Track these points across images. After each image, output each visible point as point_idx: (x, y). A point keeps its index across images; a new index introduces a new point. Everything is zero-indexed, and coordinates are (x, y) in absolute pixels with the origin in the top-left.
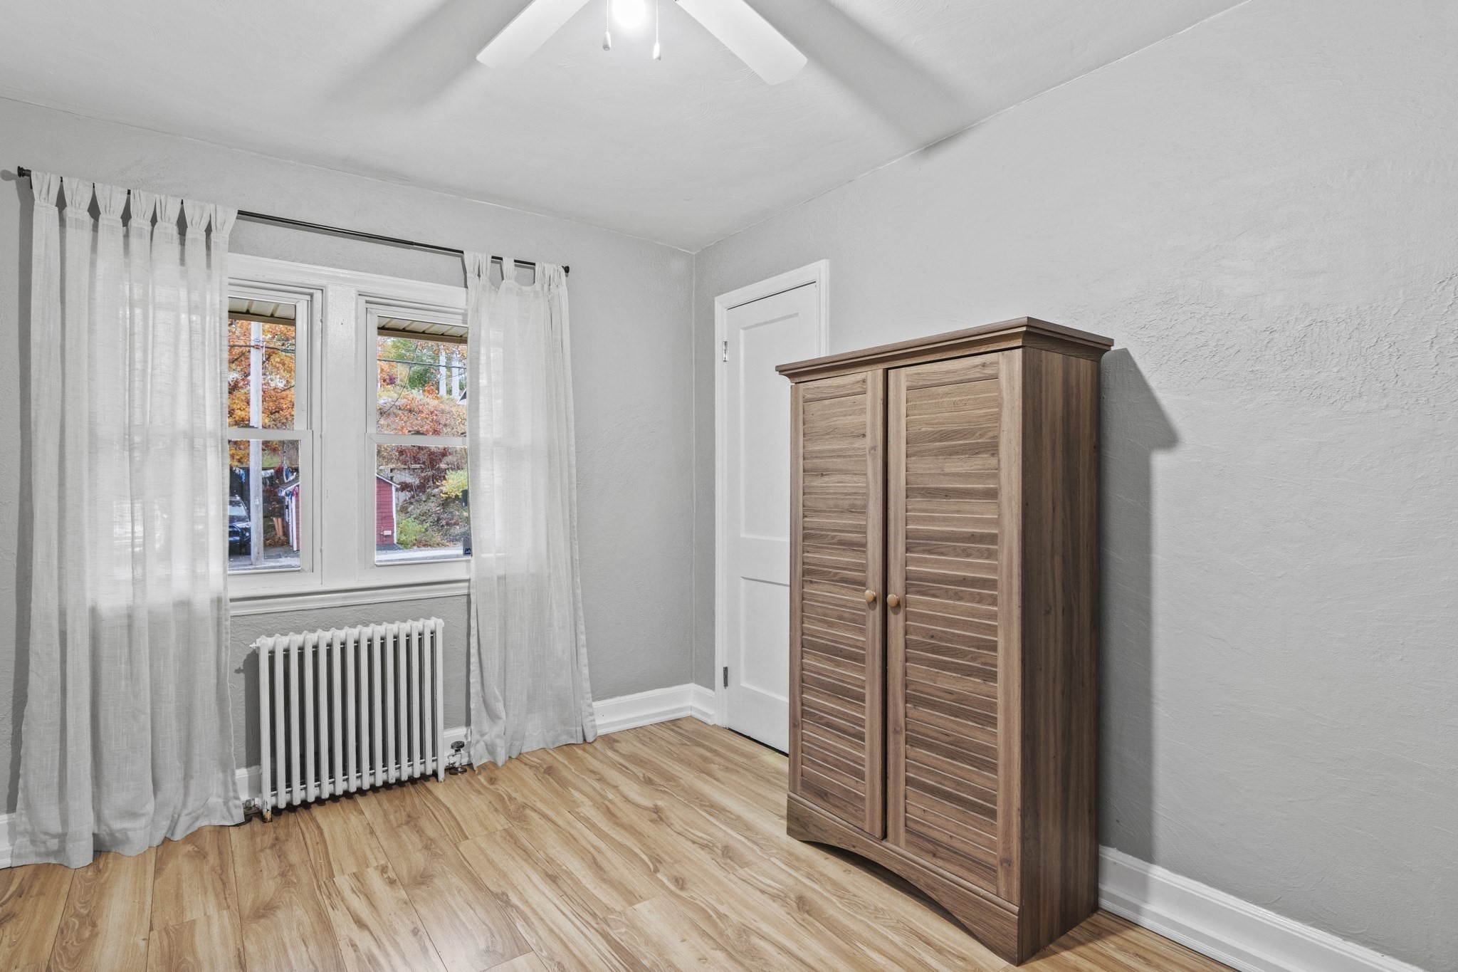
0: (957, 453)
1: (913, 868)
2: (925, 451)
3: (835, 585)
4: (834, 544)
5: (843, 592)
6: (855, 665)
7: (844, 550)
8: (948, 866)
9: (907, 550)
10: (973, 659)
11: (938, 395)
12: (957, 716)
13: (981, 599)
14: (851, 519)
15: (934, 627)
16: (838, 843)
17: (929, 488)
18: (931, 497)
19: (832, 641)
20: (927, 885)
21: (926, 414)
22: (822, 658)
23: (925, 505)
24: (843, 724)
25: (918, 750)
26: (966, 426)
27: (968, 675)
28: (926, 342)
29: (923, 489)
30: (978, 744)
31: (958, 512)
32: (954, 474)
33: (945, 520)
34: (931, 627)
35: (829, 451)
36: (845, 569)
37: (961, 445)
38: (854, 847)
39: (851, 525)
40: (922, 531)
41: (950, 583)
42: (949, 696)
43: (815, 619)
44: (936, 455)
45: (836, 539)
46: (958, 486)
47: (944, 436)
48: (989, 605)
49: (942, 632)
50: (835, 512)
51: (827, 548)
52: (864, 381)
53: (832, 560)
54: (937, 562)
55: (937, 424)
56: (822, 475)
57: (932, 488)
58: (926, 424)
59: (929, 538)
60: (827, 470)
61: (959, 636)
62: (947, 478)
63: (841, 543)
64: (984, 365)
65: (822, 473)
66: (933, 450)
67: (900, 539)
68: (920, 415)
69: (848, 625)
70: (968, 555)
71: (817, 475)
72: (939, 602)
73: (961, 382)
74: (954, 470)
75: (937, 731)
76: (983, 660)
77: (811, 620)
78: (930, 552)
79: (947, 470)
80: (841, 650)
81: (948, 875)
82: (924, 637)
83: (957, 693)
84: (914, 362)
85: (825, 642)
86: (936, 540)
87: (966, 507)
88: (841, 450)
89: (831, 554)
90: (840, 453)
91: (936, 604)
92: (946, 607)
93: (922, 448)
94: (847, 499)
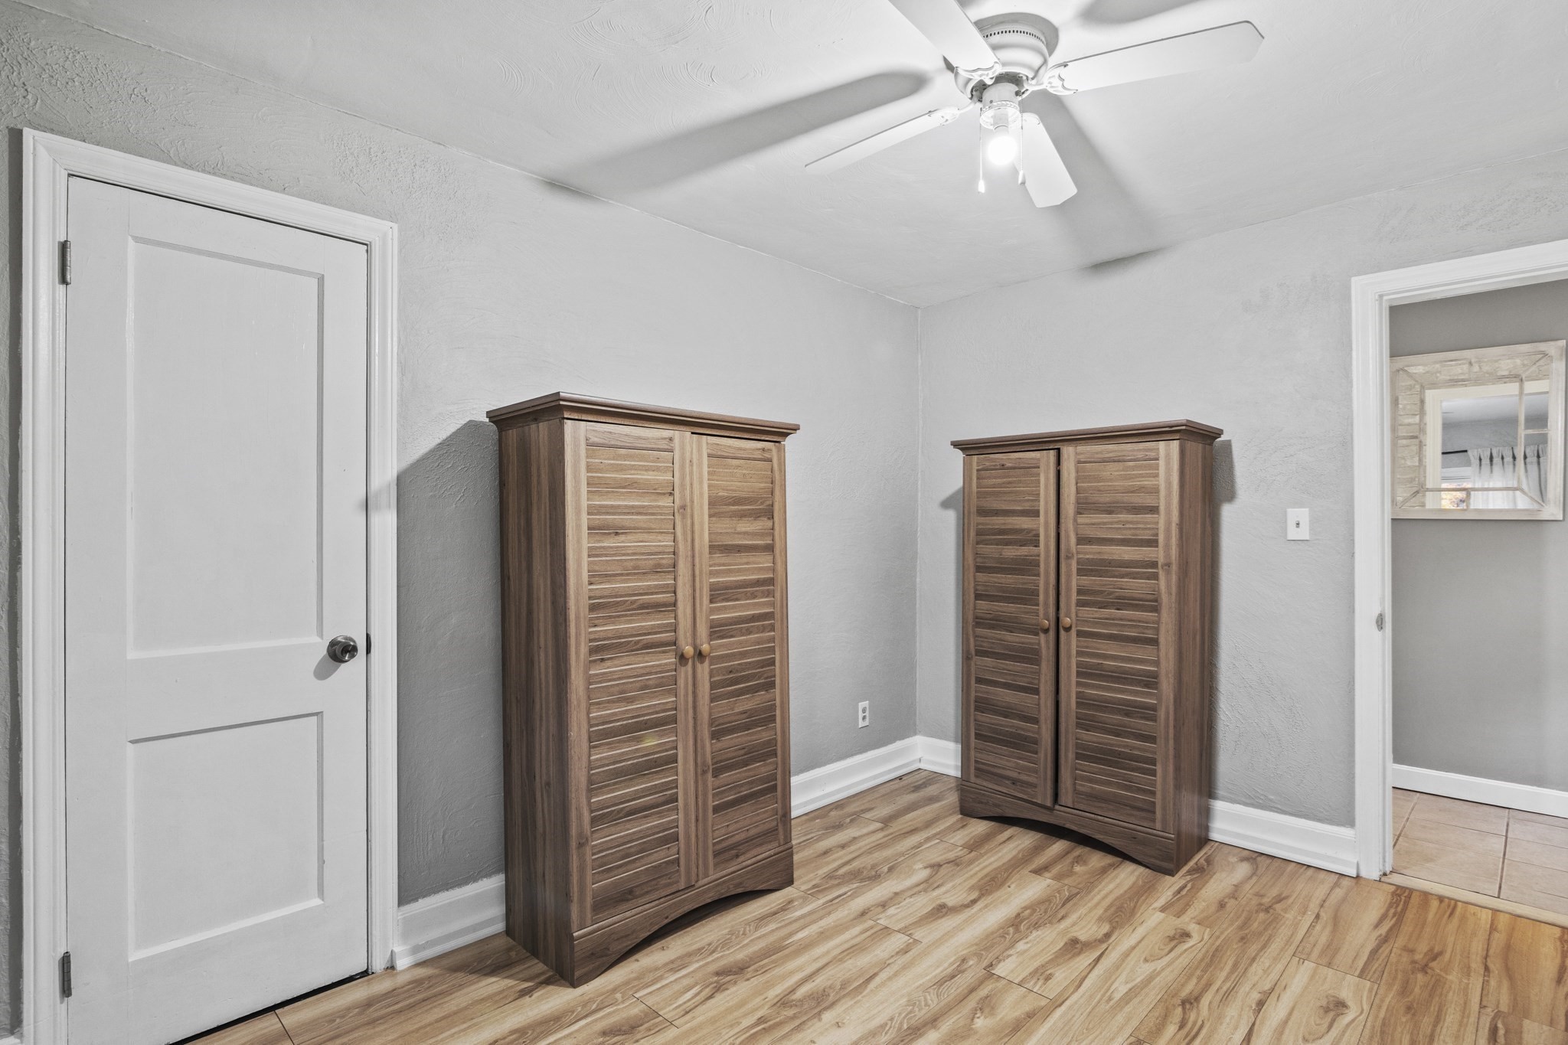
0: (745, 516)
1: (724, 882)
2: (722, 513)
3: (638, 654)
4: (638, 609)
5: (647, 659)
6: (665, 730)
7: (648, 613)
8: (748, 855)
9: (711, 602)
10: (759, 678)
11: (732, 466)
12: (749, 729)
13: (763, 629)
14: (656, 580)
15: (732, 663)
16: (649, 931)
17: (726, 545)
18: (726, 553)
19: (633, 717)
20: (737, 886)
21: (722, 481)
22: (618, 743)
23: (724, 560)
24: (651, 799)
25: (722, 776)
26: (751, 495)
27: (756, 692)
28: (737, 420)
29: (722, 545)
30: (764, 741)
31: (747, 563)
32: (745, 533)
33: (739, 571)
34: (730, 664)
35: (626, 507)
36: (649, 634)
37: (749, 510)
38: (667, 918)
39: (656, 586)
40: (723, 582)
41: (743, 622)
42: (744, 716)
43: (609, 702)
44: (730, 517)
45: (637, 604)
46: (747, 542)
47: (737, 501)
48: (769, 632)
49: (739, 664)
50: (635, 574)
51: (623, 616)
52: (671, 439)
53: (633, 628)
54: (734, 607)
55: (730, 490)
56: (617, 534)
57: (729, 545)
58: (723, 490)
59: (727, 588)
60: (622, 528)
61: (750, 663)
62: (740, 536)
63: (643, 607)
64: (763, 450)
65: (617, 531)
66: (728, 512)
67: (705, 593)
68: (717, 480)
69: (655, 692)
70: (755, 597)
71: (610, 534)
72: (735, 641)
73: (749, 459)
74: (744, 529)
75: (736, 750)
76: (765, 676)
77: (602, 706)
78: (727, 600)
79: (739, 530)
80: (646, 722)
81: (749, 862)
82: (724, 675)
83: (749, 710)
84: (726, 434)
85: (625, 722)
86: (731, 589)
87: (752, 559)
88: (643, 507)
89: (630, 622)
90: (641, 510)
91: (734, 643)
92: (740, 643)
93: (721, 510)
94: (651, 559)
